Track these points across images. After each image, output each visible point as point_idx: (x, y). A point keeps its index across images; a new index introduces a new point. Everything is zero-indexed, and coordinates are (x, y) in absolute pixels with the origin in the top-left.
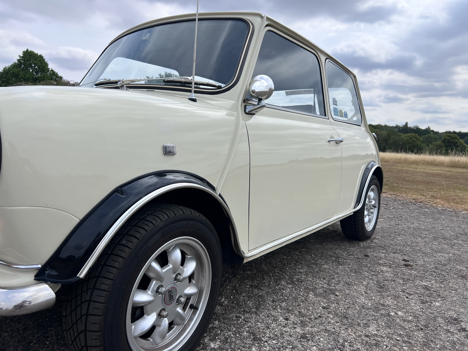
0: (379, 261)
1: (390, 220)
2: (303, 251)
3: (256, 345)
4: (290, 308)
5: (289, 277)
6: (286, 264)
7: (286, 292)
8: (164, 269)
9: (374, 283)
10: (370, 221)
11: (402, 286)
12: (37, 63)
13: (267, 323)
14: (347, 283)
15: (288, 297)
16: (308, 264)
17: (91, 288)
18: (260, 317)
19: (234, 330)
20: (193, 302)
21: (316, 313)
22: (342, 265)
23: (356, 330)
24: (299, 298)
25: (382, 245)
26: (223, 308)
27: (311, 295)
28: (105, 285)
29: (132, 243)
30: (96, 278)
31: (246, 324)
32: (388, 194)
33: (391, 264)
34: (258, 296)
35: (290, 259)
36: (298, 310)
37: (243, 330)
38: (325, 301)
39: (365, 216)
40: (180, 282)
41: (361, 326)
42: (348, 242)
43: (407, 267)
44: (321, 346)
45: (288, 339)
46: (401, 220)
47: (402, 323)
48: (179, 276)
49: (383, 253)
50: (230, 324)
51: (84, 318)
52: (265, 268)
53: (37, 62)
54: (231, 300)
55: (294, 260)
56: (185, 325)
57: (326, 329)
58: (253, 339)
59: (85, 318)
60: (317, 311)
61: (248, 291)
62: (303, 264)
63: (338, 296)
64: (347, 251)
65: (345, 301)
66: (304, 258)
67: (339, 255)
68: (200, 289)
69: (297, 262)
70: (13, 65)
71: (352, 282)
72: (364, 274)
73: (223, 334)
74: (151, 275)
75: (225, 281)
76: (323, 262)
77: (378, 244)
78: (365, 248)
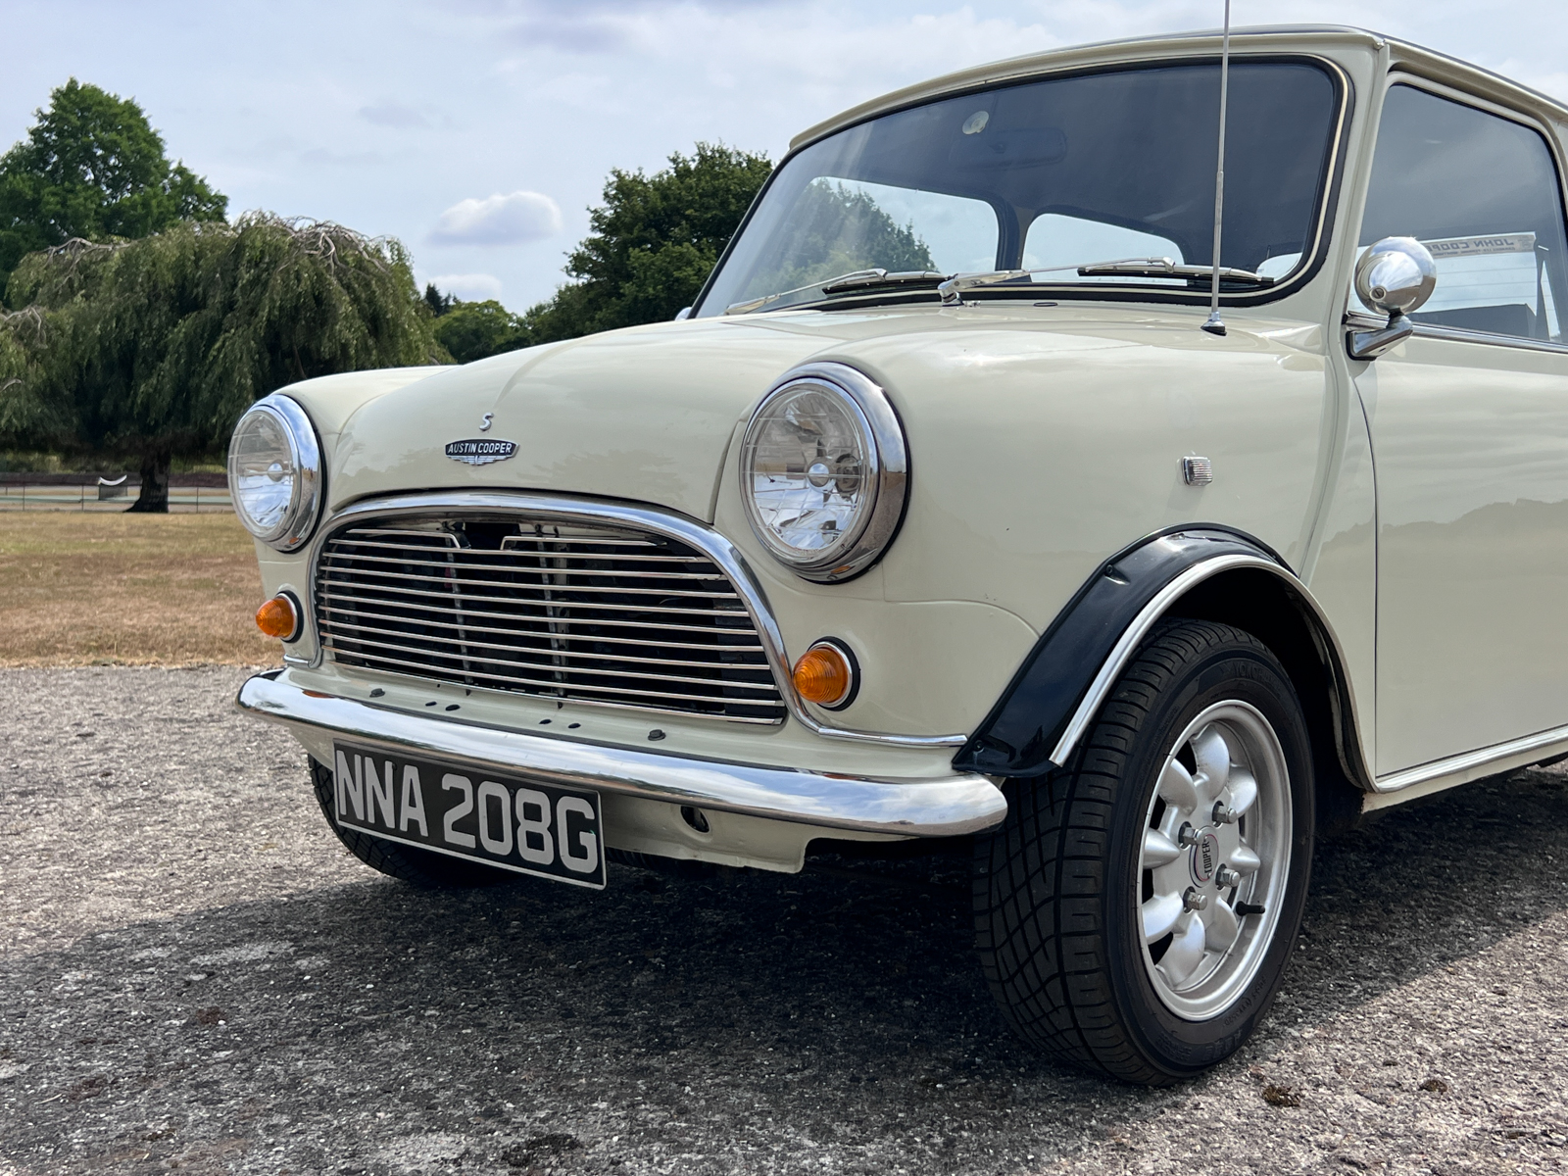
8: (1193, 781)
17: (1063, 800)
20: (1244, 896)
28: (1100, 788)
29: (1145, 698)
48: (1221, 809)
51: (1050, 868)
59: (1054, 868)
70: (11, 155)
74: (1172, 790)
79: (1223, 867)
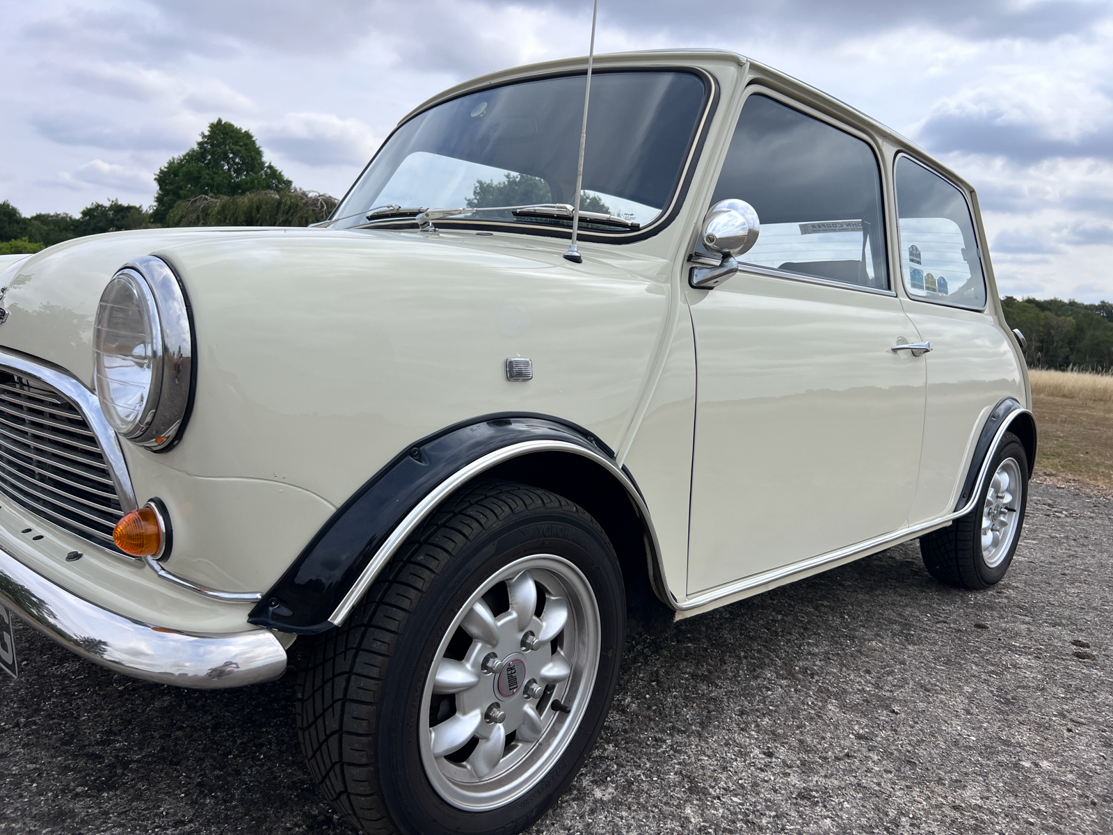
0: (1011, 642)
1: (1054, 544)
2: (823, 605)
3: (695, 802)
4: (780, 731)
5: (783, 662)
6: (780, 634)
7: (772, 694)
8: (499, 620)
9: (992, 692)
10: (996, 543)
11: (1062, 704)
12: (239, 151)
13: (723, 758)
14: (922, 686)
15: (777, 706)
16: (832, 636)
17: (353, 648)
18: (708, 744)
19: (648, 766)
20: (560, 695)
21: (840, 746)
22: (916, 645)
23: (932, 792)
24: (802, 710)
25: (1023, 604)
26: (626, 717)
27: (832, 707)
28: (381, 642)
29: (437, 562)
30: (363, 629)
31: (675, 756)
32: (1060, 478)
33: (1041, 649)
34: (708, 700)
35: (790, 623)
36: (798, 737)
37: (668, 769)
38: (864, 721)
39: (982, 531)
40: (532, 649)
41: (944, 784)
42: (937, 591)
43: (1081, 660)
44: (842, 819)
45: (769, 796)
46: (1084, 545)
47: (1046, 787)
48: (531, 637)
49: (1024, 623)
50: (641, 752)
51: (338, 706)
52: (730, 639)
53: (238, 148)
54: (645, 703)
55: (800, 625)
56: (540, 744)
57: (859, 785)
58: (689, 789)
59: (340, 708)
60: (842, 742)
61: (685, 686)
62: (819, 634)
63: (897, 713)
64: (931, 613)
65: (912, 727)
66: (825, 622)
67: (911, 619)
68: (575, 668)
69: (806, 629)
70: (188, 154)
71: (936, 685)
72: (969, 667)
73: (622, 772)
74: (473, 630)
75: (635, 661)
76: (870, 634)
77: (1015, 600)
78: (979, 607)
79: (530, 682)
